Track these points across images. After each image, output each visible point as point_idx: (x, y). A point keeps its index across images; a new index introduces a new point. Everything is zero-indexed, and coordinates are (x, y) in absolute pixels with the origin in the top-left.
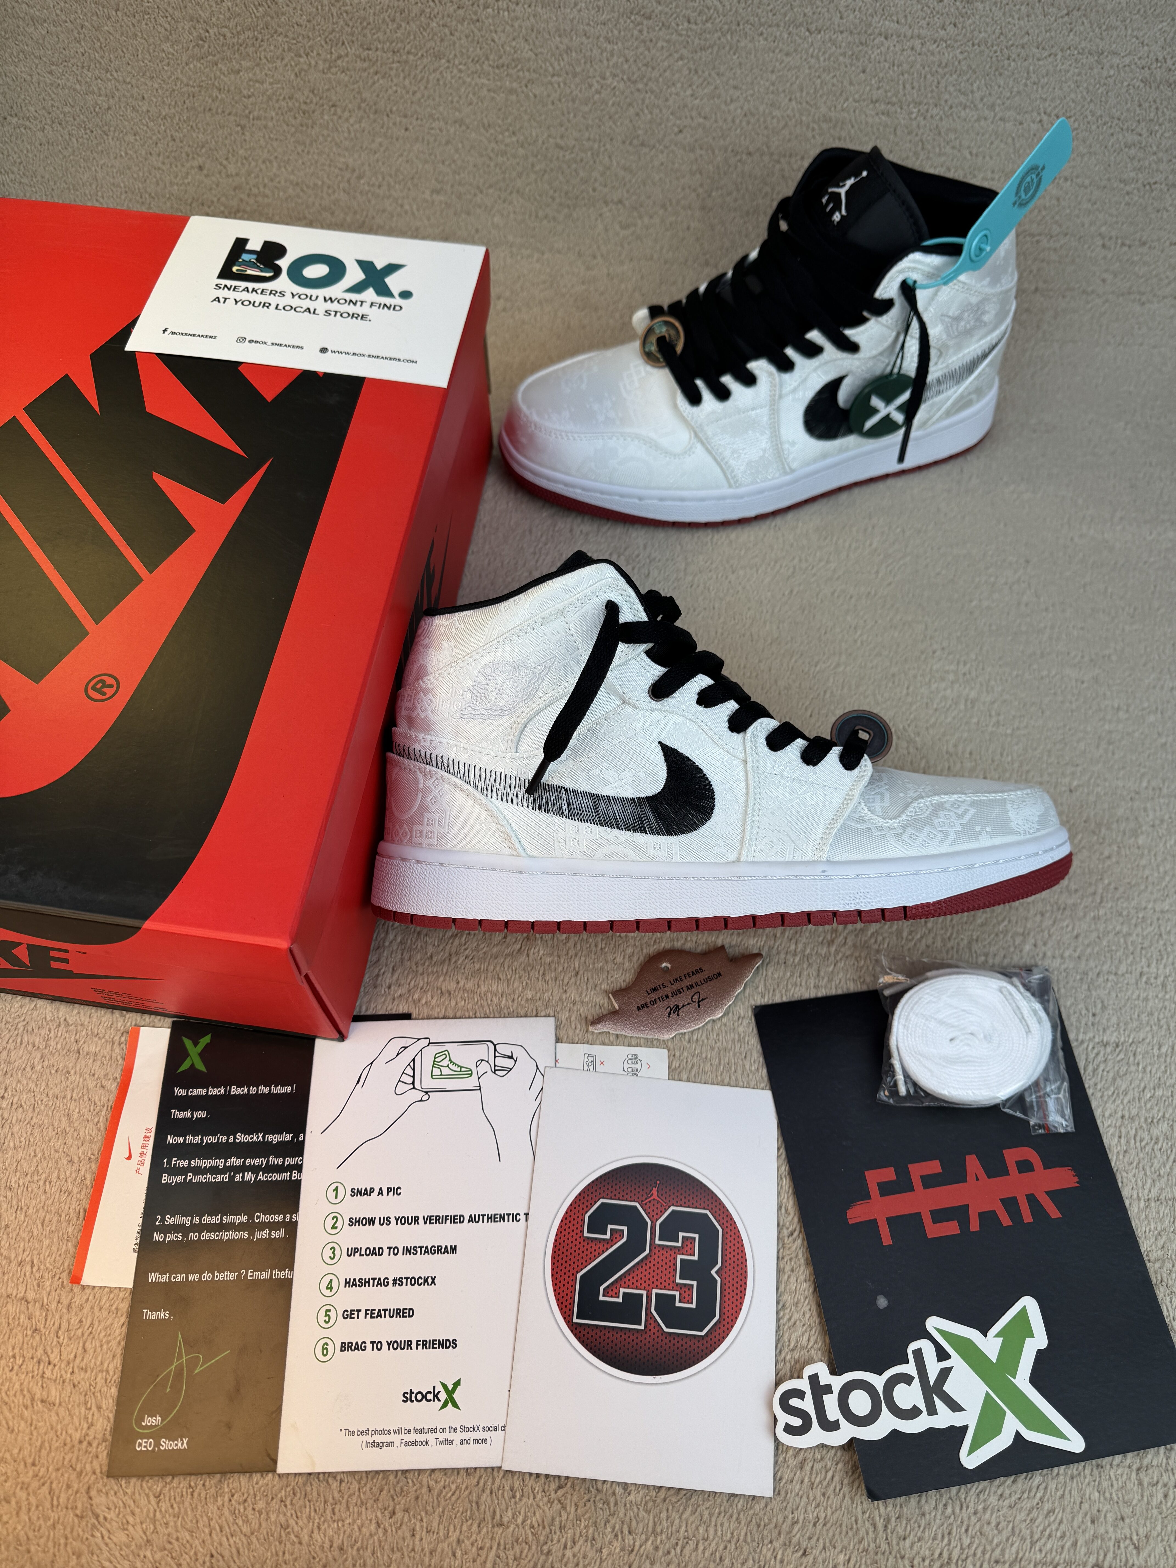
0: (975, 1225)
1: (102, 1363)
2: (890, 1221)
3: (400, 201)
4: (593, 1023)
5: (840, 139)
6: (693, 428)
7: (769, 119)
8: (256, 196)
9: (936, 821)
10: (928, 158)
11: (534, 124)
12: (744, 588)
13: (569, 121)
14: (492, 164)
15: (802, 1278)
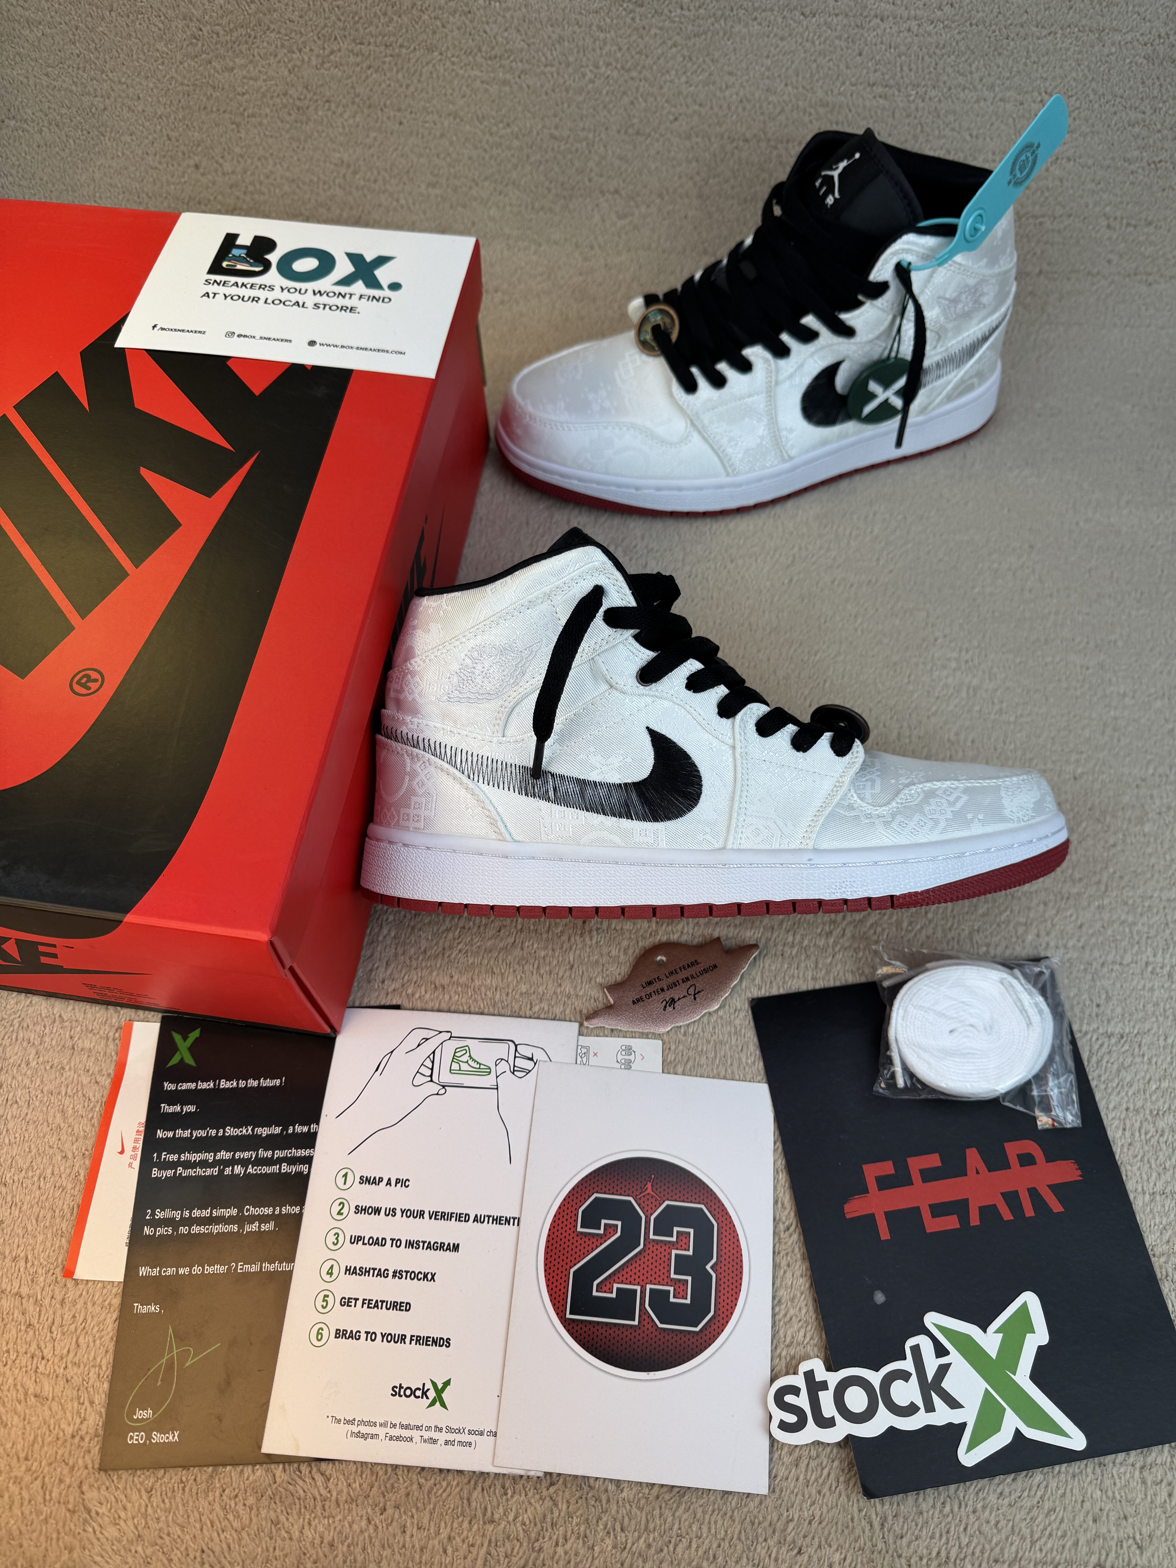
0: (975, 1220)
1: (95, 1358)
2: (888, 1215)
3: (395, 196)
4: (589, 1018)
5: (837, 123)
6: (688, 416)
7: (765, 105)
8: (252, 193)
9: (926, 809)
10: (927, 141)
11: (529, 115)
12: (743, 577)
13: (563, 112)
14: (487, 157)
15: (798, 1273)
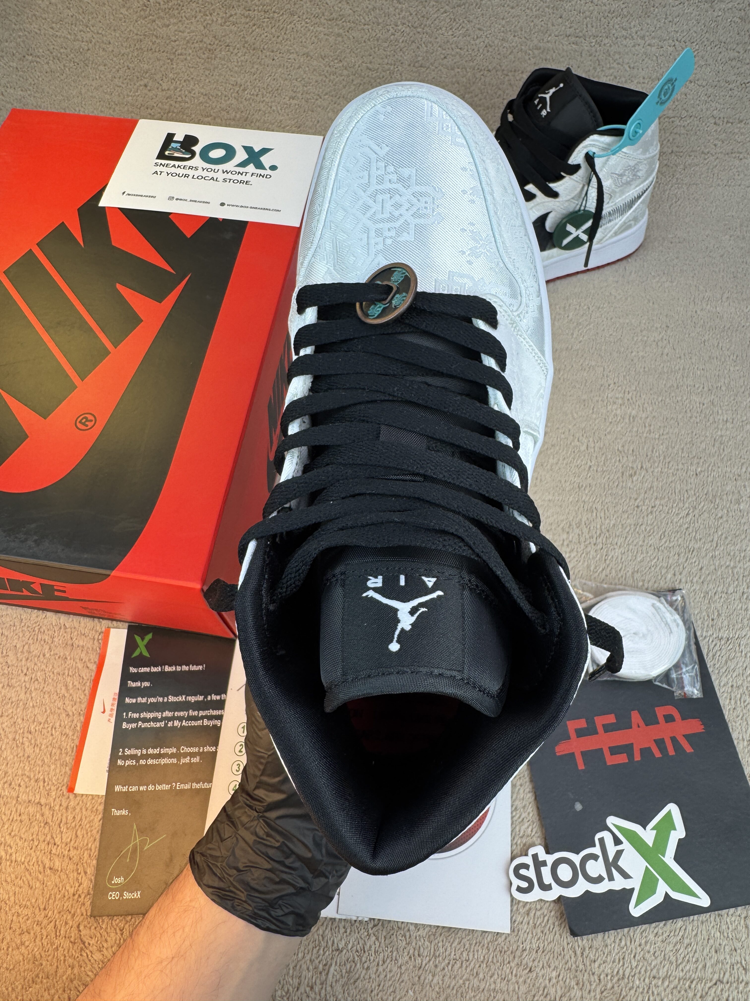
0: (637, 757)
1: (87, 844)
2: (583, 754)
3: (270, 104)
7: (501, 49)
8: (180, 102)
11: (353, 55)
13: (375, 53)
15: (528, 790)
